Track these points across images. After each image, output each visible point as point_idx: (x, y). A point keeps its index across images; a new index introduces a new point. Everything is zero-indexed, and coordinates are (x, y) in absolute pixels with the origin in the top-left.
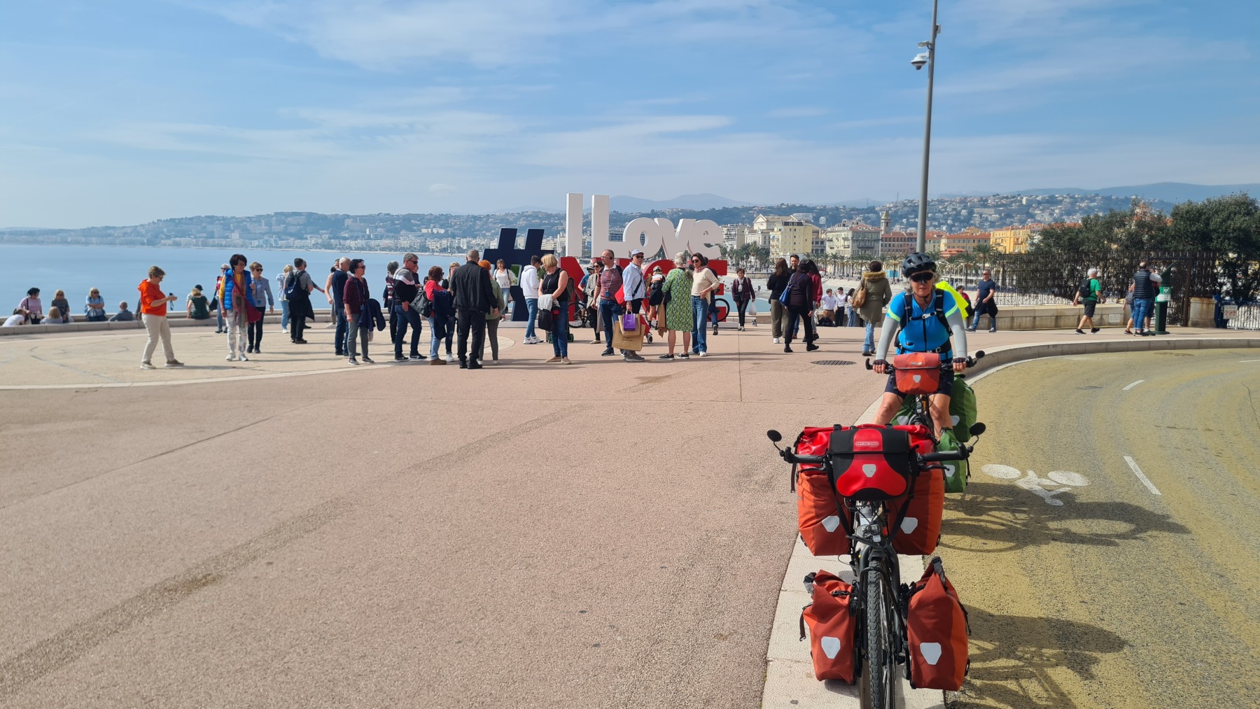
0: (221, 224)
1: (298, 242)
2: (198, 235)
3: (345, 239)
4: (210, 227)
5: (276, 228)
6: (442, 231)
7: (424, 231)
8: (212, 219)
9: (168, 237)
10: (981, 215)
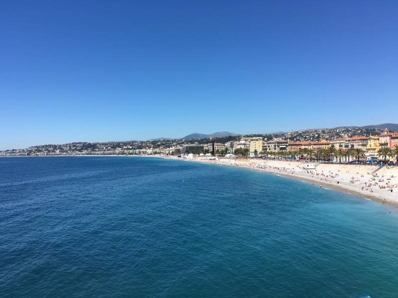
0: (53, 147)
1: (80, 153)
2: (45, 151)
3: (96, 151)
4: (49, 149)
5: (72, 148)
6: (131, 147)
7: (125, 147)
8: (50, 146)
9: (34, 153)
10: (322, 136)
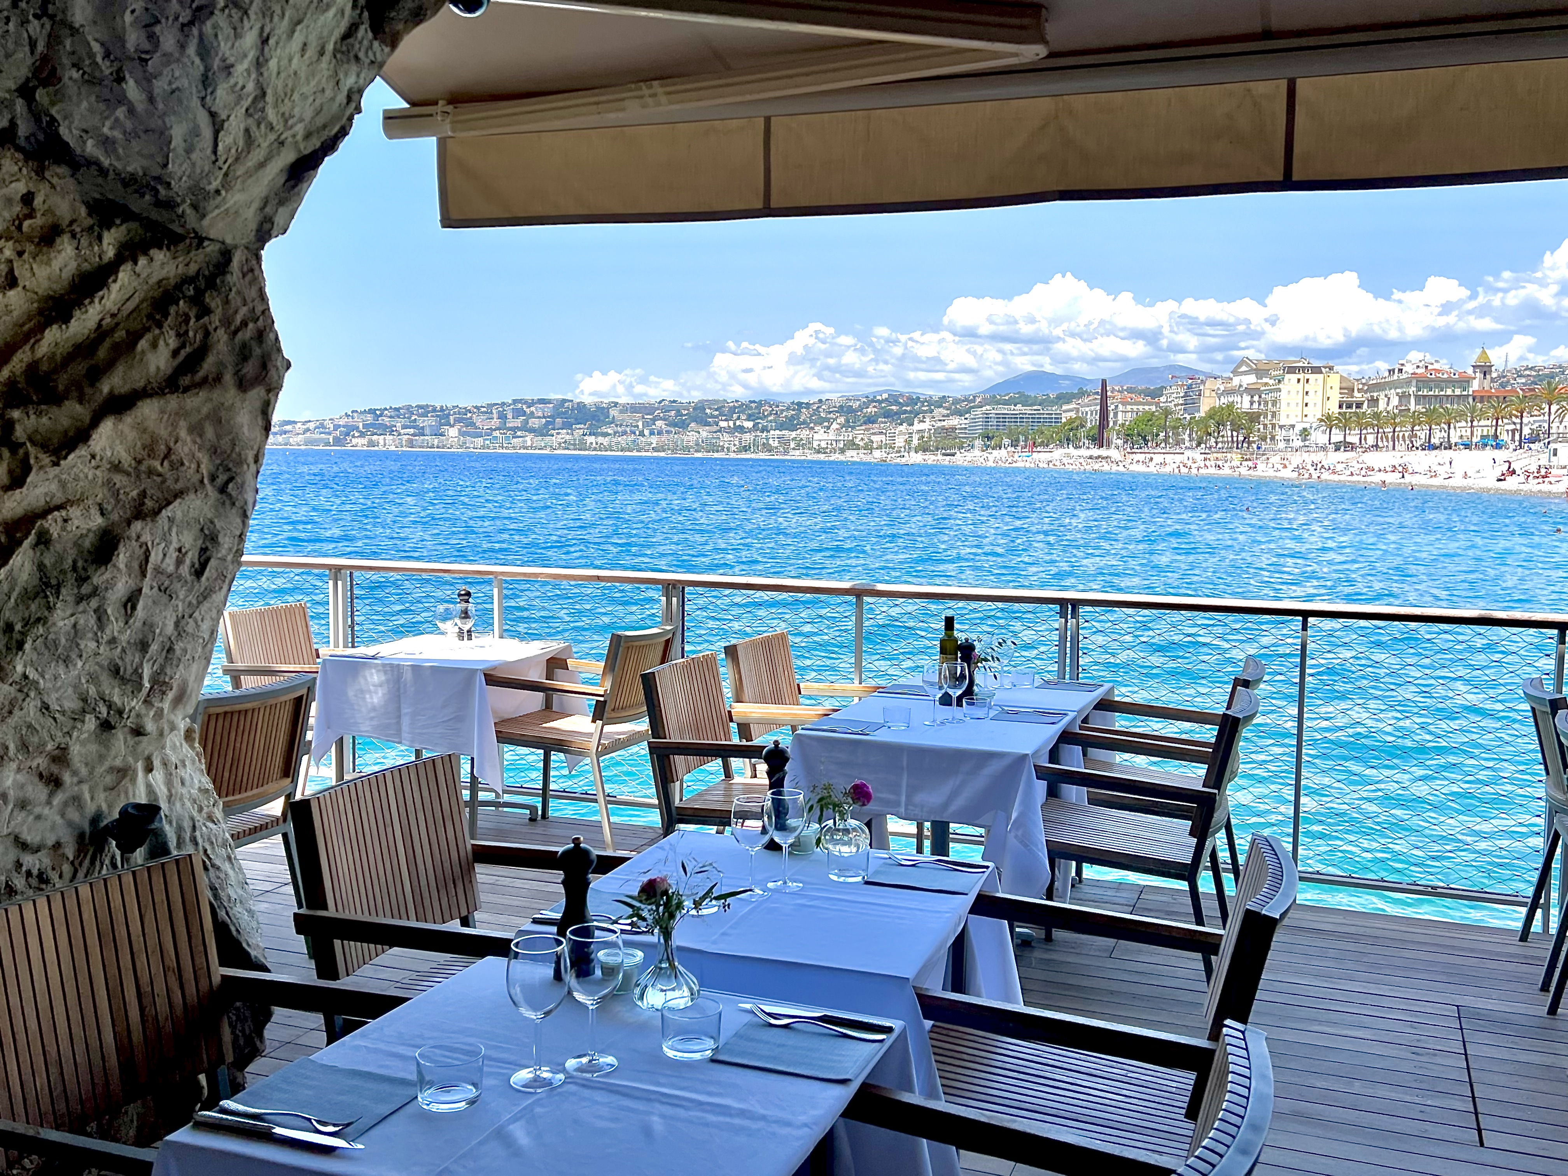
0: (437, 416)
1: (539, 441)
2: (402, 431)
3: (606, 435)
4: (421, 422)
5: (512, 422)
6: (749, 424)
7: (723, 424)
8: (425, 410)
9: (362, 435)
